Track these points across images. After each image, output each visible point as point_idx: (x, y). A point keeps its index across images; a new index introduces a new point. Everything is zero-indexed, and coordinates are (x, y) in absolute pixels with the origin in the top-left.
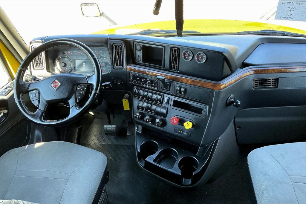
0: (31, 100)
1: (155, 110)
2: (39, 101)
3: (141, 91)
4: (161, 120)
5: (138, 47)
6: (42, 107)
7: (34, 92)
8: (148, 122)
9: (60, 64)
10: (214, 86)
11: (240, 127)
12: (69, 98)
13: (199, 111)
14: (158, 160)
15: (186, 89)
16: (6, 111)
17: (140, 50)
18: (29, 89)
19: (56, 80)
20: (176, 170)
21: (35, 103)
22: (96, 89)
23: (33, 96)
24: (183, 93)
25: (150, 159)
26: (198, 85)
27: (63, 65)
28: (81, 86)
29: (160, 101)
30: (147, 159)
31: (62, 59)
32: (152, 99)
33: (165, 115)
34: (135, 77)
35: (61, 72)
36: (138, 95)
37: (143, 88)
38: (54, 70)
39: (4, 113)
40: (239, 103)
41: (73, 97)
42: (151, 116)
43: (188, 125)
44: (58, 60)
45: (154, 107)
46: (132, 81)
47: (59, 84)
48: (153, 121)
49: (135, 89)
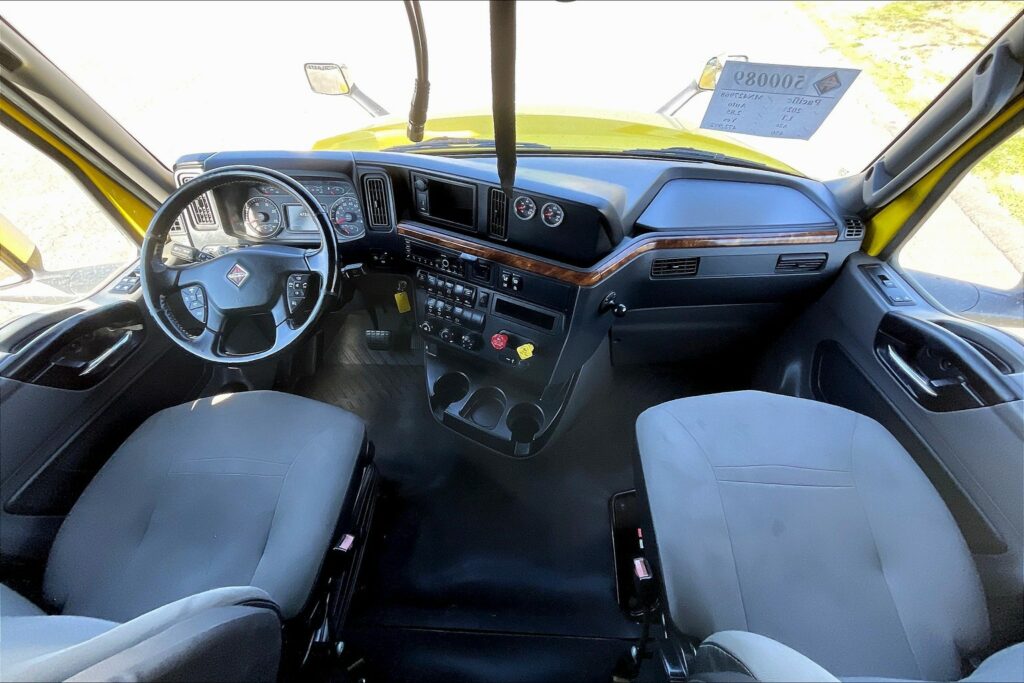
0: (188, 307)
1: (460, 317)
2: (207, 311)
3: (432, 279)
4: (472, 337)
5: (420, 183)
6: (214, 324)
7: (191, 289)
8: (448, 340)
9: (255, 215)
10: (580, 277)
12: (272, 303)
13: (546, 322)
14: (468, 411)
15: (521, 281)
16: (139, 327)
17: (425, 190)
18: (180, 284)
19: (237, 265)
20: (504, 432)
21: (199, 315)
22: (329, 287)
23: (190, 299)
24: (515, 288)
25: (455, 409)
26: (547, 273)
27: (262, 217)
28: (295, 278)
29: (469, 299)
30: (448, 411)
31: (257, 204)
32: (454, 295)
33: (481, 327)
34: (416, 249)
35: (260, 233)
36: (426, 284)
37: (435, 272)
39: (134, 332)
40: (624, 310)
41: (281, 302)
42: (452, 329)
43: (525, 351)
44: (252, 205)
45: (458, 310)
46: (411, 257)
47: (247, 274)
48: (458, 339)
49: (418, 273)
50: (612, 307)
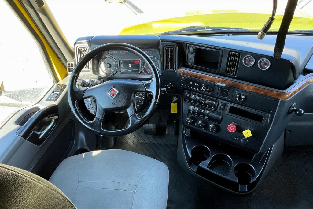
0: (87, 107)
1: (208, 115)
2: (96, 109)
3: (193, 97)
4: (215, 126)
5: (191, 49)
6: (99, 116)
7: (89, 99)
8: (201, 127)
9: (105, 66)
10: (280, 95)
11: (290, 131)
12: (127, 107)
14: (211, 165)
15: (246, 97)
16: (56, 117)
17: (194, 53)
18: (84, 97)
19: (113, 88)
20: (233, 177)
21: (92, 111)
22: (156, 98)
23: (88, 103)
24: (243, 100)
25: (204, 164)
26: (262, 93)
27: (108, 66)
28: (139, 94)
29: (214, 106)
30: (200, 165)
31: (106, 60)
32: (205, 104)
33: (220, 121)
34: (187, 81)
35: (106, 73)
36: (190, 99)
37: (195, 93)
38: (98, 71)
40: (302, 112)
41: (132, 105)
42: (203, 122)
43: (247, 134)
44: (103, 61)
45: (207, 112)
46: (184, 85)
47: (117, 92)
48: (206, 127)
49: (186, 93)
50: (296, 111)
